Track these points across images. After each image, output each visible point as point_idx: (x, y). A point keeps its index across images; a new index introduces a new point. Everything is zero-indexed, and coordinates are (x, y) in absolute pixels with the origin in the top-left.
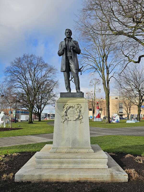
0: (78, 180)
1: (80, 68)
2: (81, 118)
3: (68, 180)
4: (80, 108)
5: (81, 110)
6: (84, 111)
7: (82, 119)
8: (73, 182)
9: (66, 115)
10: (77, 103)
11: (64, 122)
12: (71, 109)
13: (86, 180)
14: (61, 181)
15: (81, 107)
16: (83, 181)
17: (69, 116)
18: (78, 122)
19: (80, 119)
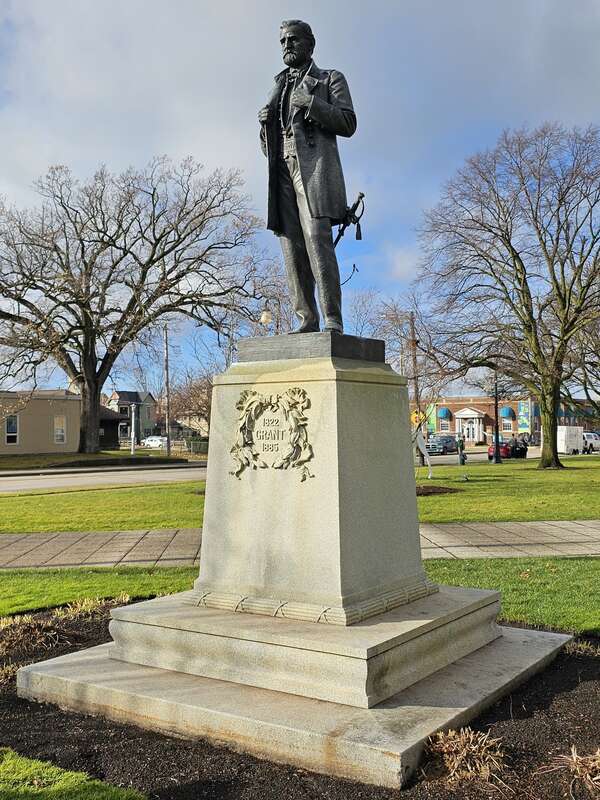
0: (203, 733)
1: (350, 205)
2: (305, 455)
3: (166, 726)
4: (303, 409)
5: (306, 419)
6: (319, 422)
7: (309, 460)
8: (186, 739)
9: (246, 444)
10: (292, 386)
11: (241, 476)
12: (268, 414)
13: (229, 739)
14: (144, 724)
15: (305, 405)
16: (219, 742)
17: (257, 448)
18: (295, 473)
19: (301, 463)
